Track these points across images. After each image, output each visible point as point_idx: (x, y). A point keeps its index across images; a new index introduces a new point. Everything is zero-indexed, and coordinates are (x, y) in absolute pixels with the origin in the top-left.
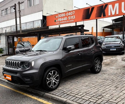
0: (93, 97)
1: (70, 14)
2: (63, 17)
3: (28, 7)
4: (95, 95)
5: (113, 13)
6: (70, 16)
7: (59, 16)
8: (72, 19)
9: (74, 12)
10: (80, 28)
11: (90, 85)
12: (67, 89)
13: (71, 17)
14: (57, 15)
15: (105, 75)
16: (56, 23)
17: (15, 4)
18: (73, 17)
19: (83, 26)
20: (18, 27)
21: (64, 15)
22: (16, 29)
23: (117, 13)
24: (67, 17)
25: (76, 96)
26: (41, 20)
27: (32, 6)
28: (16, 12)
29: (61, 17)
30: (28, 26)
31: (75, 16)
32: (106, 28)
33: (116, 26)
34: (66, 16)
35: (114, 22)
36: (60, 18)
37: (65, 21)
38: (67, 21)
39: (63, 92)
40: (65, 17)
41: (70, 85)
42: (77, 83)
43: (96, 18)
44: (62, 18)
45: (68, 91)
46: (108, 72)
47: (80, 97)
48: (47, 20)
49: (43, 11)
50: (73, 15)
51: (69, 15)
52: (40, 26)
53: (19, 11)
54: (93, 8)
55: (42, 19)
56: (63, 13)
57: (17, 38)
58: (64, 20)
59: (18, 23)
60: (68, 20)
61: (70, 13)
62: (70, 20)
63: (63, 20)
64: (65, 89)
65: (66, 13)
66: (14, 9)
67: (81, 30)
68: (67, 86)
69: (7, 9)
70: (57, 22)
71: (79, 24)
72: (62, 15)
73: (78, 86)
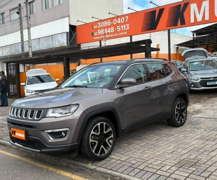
0: (191, 173)
1: (119, 22)
2: (108, 27)
3: (42, 10)
4: (194, 169)
5: (199, 19)
6: (121, 24)
7: (100, 25)
8: (124, 31)
9: (127, 17)
10: (144, 45)
11: (178, 150)
12: (137, 159)
13: (122, 26)
14: (96, 23)
15: (199, 132)
16: (95, 38)
17: (20, 5)
18: (124, 26)
19: (149, 42)
20: (25, 46)
21: (109, 23)
22: (21, 50)
23: (207, 18)
24: (115, 26)
25: (159, 172)
26: (67, 33)
27: (50, 7)
28: (20, 18)
29: (104, 28)
30: (43, 44)
31: (128, 25)
32: (181, 46)
33: (200, 42)
34: (112, 25)
35: (195, 36)
36: (101, 28)
37: (111, 33)
38: (115, 35)
39: (130, 165)
40: (110, 27)
41: (139, 152)
42: (152, 146)
43: (169, 28)
44: (106, 29)
45: (140, 163)
46: (203, 125)
47: (168, 175)
48: (78, 32)
49: (69, 16)
50: (125, 23)
51: (118, 24)
52: (66, 45)
53: (27, 16)
54: (161, 10)
55: (69, 31)
56: (107, 20)
57: (24, 66)
58: (109, 32)
59: (26, 38)
60: (116, 32)
61: (119, 19)
62: (121, 31)
63: (106, 32)
64: (134, 159)
65: (112, 19)
66: (18, 13)
67: (146, 49)
68: (135, 153)
69: (3, 13)
70: (96, 36)
71: (136, 38)
72: (106, 24)
73: (157, 154)
